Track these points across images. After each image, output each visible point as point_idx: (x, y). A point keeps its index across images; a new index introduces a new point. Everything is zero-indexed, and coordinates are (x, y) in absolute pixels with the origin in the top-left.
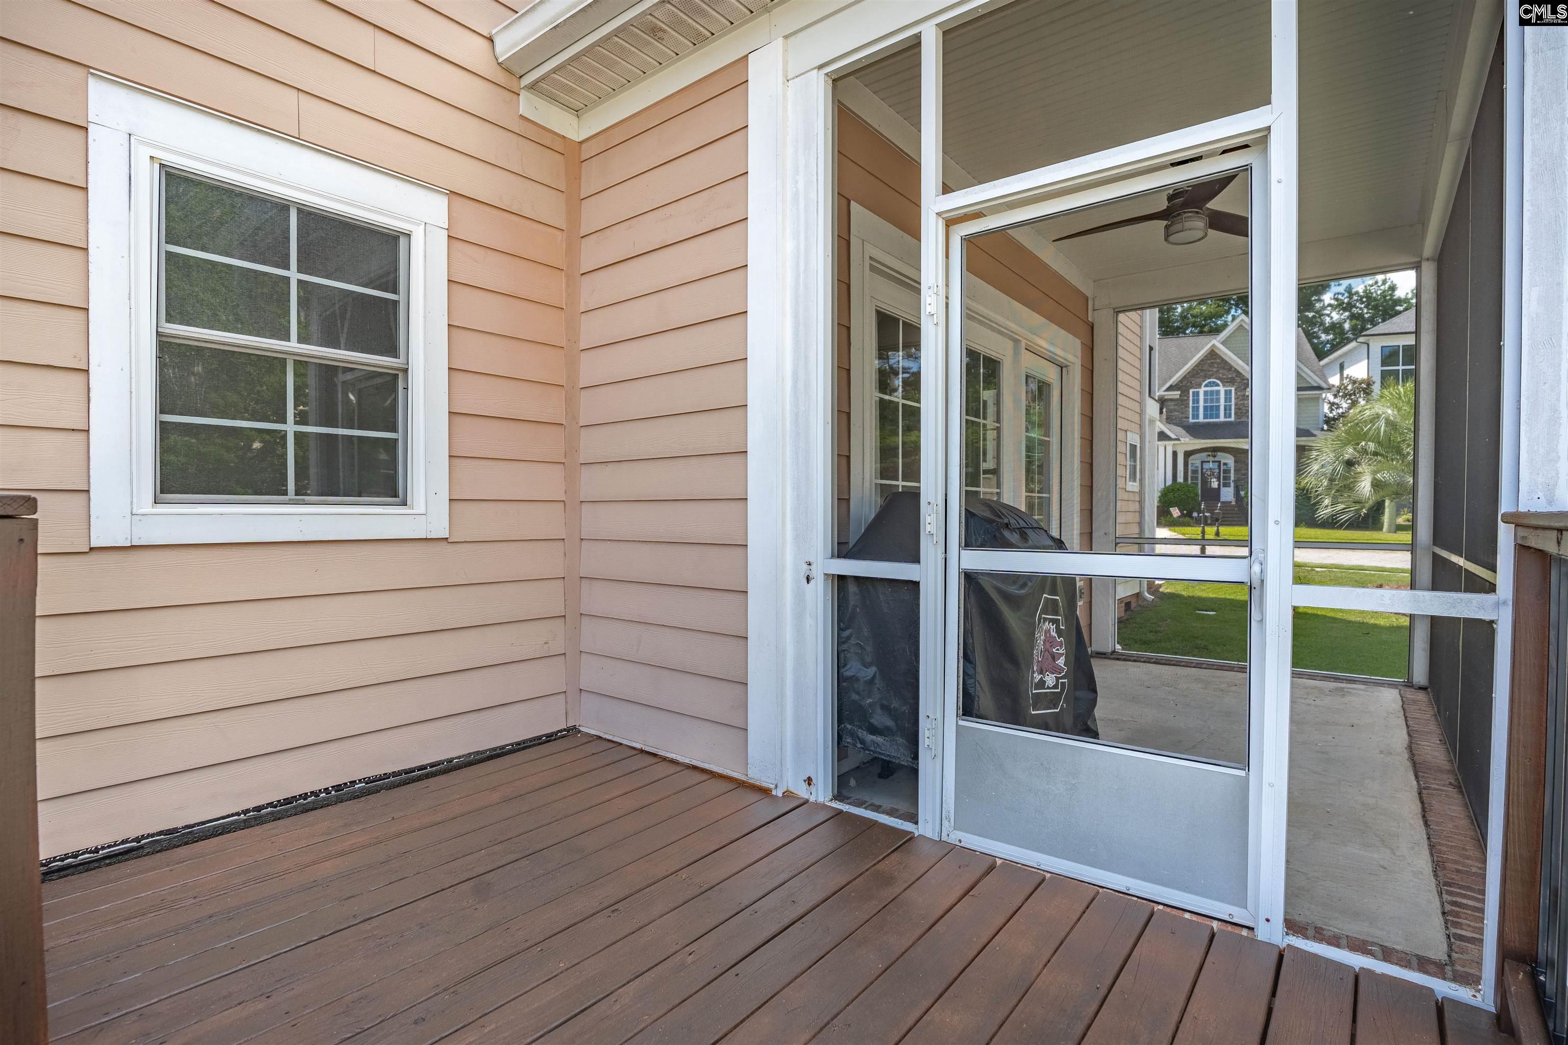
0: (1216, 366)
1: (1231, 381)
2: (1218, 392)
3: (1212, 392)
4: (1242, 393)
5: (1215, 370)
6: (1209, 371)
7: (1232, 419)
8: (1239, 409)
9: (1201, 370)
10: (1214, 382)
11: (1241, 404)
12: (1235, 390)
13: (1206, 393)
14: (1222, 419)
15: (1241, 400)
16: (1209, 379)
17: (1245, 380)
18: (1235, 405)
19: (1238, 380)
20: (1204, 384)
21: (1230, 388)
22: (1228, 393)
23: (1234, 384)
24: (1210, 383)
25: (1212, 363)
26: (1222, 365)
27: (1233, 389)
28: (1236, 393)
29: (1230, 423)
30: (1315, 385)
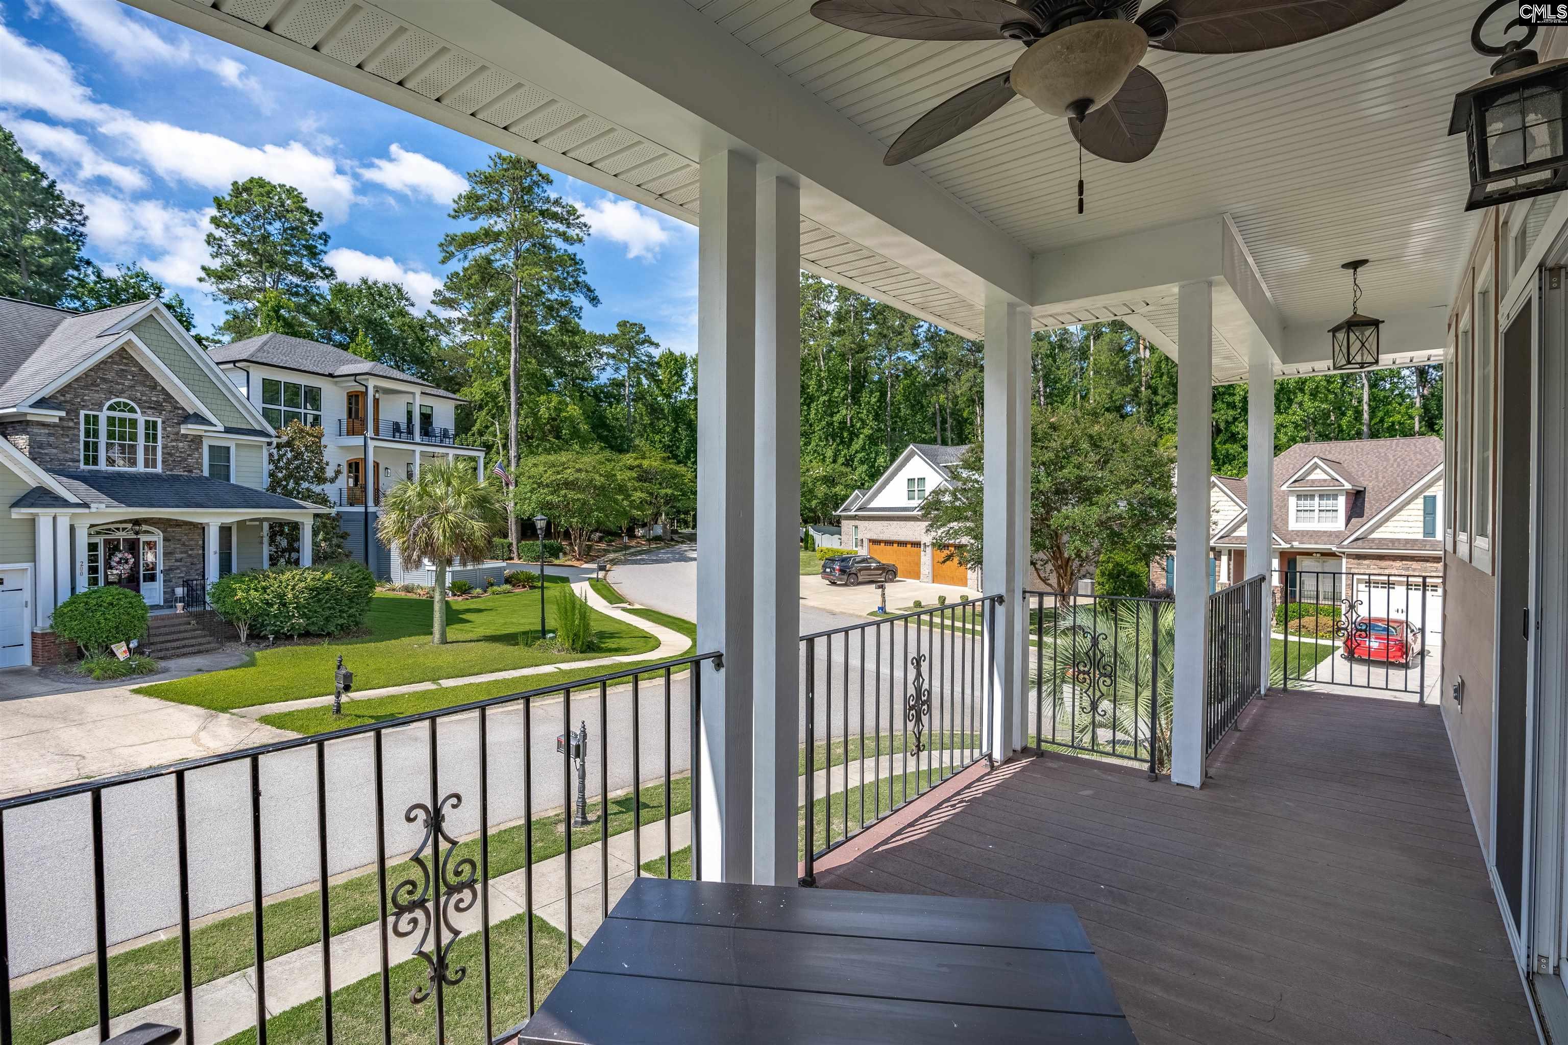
0: (130, 377)
1: (157, 407)
2: (133, 423)
3: (122, 421)
4: (175, 430)
5: (127, 383)
6: (118, 384)
7: (159, 469)
8: (170, 454)
9: (101, 378)
10: (126, 405)
11: (173, 446)
12: (163, 422)
13: (111, 421)
14: (140, 468)
15: (172, 441)
16: (118, 397)
17: (179, 408)
18: (163, 448)
19: (169, 407)
20: (108, 404)
21: (154, 419)
22: (151, 426)
23: (161, 414)
24: (118, 404)
25: (123, 370)
26: (141, 378)
27: (159, 421)
28: (164, 429)
29: (156, 477)
30: (258, 428)
